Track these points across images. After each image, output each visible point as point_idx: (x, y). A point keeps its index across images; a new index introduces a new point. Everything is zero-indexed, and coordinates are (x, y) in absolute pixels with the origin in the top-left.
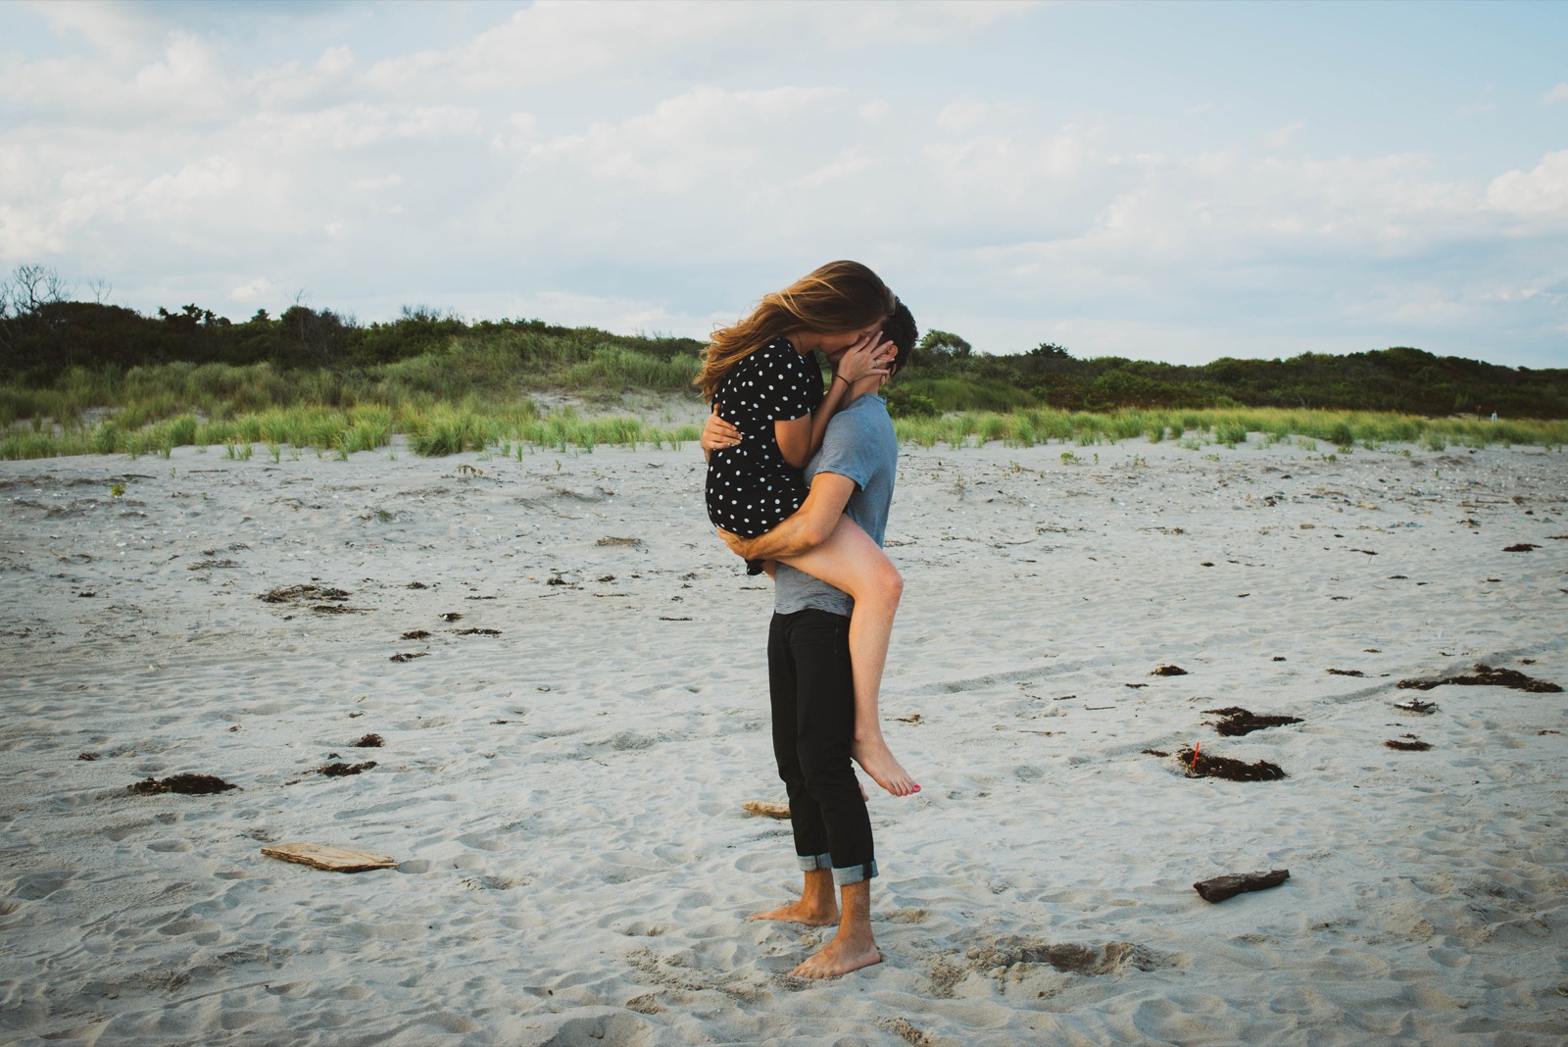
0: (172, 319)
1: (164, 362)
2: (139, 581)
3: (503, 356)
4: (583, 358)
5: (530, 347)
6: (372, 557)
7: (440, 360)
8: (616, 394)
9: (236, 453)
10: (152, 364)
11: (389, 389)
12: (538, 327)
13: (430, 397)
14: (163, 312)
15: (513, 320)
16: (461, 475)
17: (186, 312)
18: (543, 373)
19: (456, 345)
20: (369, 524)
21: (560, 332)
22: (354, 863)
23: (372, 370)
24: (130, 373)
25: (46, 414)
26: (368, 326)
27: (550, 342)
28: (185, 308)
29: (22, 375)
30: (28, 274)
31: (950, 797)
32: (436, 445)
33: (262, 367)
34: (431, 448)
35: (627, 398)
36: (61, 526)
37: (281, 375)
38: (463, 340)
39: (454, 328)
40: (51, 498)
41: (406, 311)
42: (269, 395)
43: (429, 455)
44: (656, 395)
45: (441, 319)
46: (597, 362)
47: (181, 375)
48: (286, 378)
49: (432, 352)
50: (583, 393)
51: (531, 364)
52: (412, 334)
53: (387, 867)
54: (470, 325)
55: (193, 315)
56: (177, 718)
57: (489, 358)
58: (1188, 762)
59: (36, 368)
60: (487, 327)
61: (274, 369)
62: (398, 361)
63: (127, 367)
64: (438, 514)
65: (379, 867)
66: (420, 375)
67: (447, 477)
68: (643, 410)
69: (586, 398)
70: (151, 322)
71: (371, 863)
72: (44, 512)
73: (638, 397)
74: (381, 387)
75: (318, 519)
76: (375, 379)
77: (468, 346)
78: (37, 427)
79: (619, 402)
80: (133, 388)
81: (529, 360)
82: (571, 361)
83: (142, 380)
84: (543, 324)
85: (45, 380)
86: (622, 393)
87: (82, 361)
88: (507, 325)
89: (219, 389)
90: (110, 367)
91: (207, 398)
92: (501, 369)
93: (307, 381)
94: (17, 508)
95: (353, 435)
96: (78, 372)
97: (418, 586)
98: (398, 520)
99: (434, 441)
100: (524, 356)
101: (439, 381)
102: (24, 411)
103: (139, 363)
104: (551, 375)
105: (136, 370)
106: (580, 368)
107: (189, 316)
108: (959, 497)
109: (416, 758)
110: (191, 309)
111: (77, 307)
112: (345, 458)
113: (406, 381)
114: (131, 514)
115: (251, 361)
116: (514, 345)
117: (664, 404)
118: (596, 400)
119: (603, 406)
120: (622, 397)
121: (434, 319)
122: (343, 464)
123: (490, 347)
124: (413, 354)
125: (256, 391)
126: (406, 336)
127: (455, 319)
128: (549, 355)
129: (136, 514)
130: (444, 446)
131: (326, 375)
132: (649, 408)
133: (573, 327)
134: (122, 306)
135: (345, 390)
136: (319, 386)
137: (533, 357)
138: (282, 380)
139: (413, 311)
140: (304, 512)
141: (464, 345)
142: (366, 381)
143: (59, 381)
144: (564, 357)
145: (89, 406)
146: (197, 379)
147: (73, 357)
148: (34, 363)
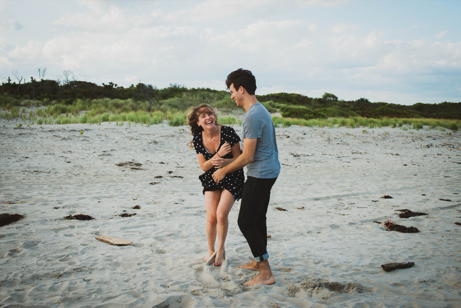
0: (106, 86)
1: (102, 98)
2: (84, 159)
3: (198, 98)
4: (221, 99)
5: (206, 96)
6: (151, 154)
7: (179, 99)
8: (230, 110)
9: (119, 124)
10: (99, 99)
11: (165, 107)
12: (208, 90)
13: (176, 110)
14: (103, 84)
15: (201, 88)
16: (180, 132)
17: (109, 84)
18: (209, 103)
19: (184, 95)
20: (151, 145)
21: (215, 91)
22: (121, 243)
23: (160, 101)
24: (93, 101)
25: (70, 112)
26: (160, 89)
27: (212, 94)
28: (109, 83)
29: (64, 101)
30: (66, 73)
31: (308, 233)
32: (175, 123)
33: (130, 100)
34: (174, 124)
35: (234, 111)
36: (65, 143)
37: (135, 102)
38: (187, 93)
39: (184, 90)
40: (63, 135)
41: (171, 85)
42: (131, 108)
43: (173, 126)
44: (242, 111)
45: (181, 87)
46: (225, 100)
47: (106, 102)
49: (178, 97)
50: (221, 109)
51: (206, 101)
52: (172, 91)
53: (130, 245)
54: (189, 89)
55: (112, 85)
56: (84, 198)
57: (194, 99)
58: (387, 226)
59: (68, 99)
60: (194, 90)
61: (133, 101)
62: (168, 99)
63: (92, 99)
64: (171, 143)
65: (128, 245)
66: (174, 103)
67: (176, 132)
68: (238, 115)
69: (221, 111)
70: (100, 87)
71: (126, 243)
72: (61, 139)
73: (237, 111)
74: (163, 106)
75: (137, 143)
76: (161, 104)
77: (188, 95)
78: (67, 116)
79: (231, 112)
80: (93, 105)
81: (205, 99)
82: (218, 100)
83: (96, 103)
84: (210, 89)
85: (70, 103)
86: (232, 110)
87: (80, 97)
88: (199, 89)
89: (117, 106)
90: (88, 100)
91: (114, 108)
92: (197, 102)
93: (142, 104)
94: (54, 137)
95: (152, 120)
96: (79, 101)
97: (162, 163)
98: (159, 144)
99: (175, 122)
100: (204, 98)
101: (179, 105)
102: (64, 111)
103: (96, 98)
104: (211, 104)
105: (95, 100)
106: (220, 102)
107: (110, 85)
108: (328, 142)
109: (148, 213)
110: (111, 83)
111: (80, 82)
112: (149, 126)
113: (170, 105)
114: (84, 140)
115: (127, 98)
116: (201, 95)
117: (244, 113)
118: (224, 112)
119: (226, 113)
120: (232, 111)
121: (179, 87)
122: (148, 128)
123: (194, 95)
124: (173, 97)
125: (128, 107)
126: (170, 92)
127: (185, 87)
128: (212, 98)
129: (86, 140)
130: (178, 123)
131: (147, 103)
132: (240, 114)
133: (219, 90)
134: (92, 82)
135: (153, 107)
136: (145, 106)
137: (207, 99)
138: (135, 104)
139: (173, 85)
140: (133, 140)
141: (187, 95)
142: (158, 105)
143: (74, 103)
144: (215, 98)
145: (82, 110)
146: (111, 103)
147: (78, 96)
148: (67, 98)
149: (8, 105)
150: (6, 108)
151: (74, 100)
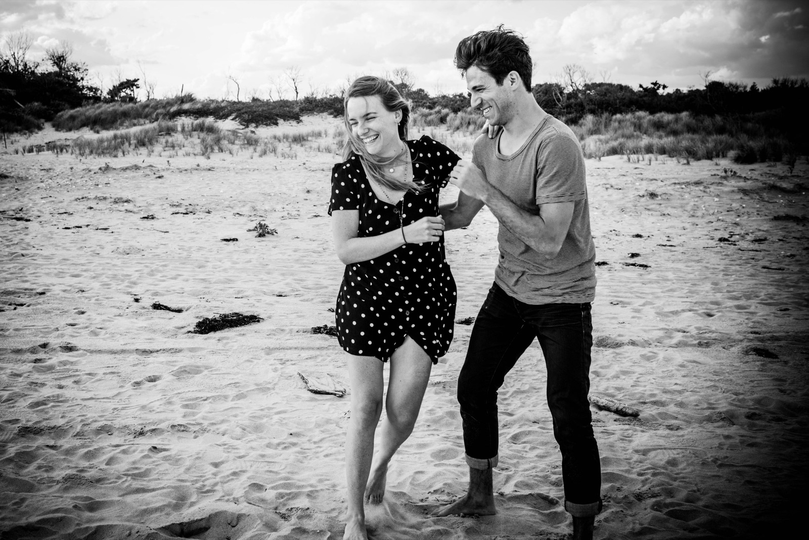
0: (645, 90)
1: (633, 112)
6: (630, 218)
10: (627, 113)
14: (641, 86)
17: (653, 86)
24: (614, 117)
28: (653, 83)
29: (564, 119)
30: (569, 71)
33: (684, 115)
37: (694, 118)
41: (776, 81)
42: (685, 129)
45: (796, 85)
47: (639, 118)
48: (696, 120)
55: (656, 88)
59: (570, 116)
61: (690, 115)
63: (614, 113)
70: (634, 92)
80: (613, 125)
83: (620, 122)
87: (592, 112)
90: (606, 115)
91: (651, 130)
96: (590, 118)
103: (621, 113)
105: (618, 116)
110: (656, 84)
111: (602, 85)
115: (680, 111)
131: (719, 118)
134: (624, 84)
138: (693, 121)
139: (781, 80)
145: (592, 134)
146: (650, 121)
147: (589, 110)
148: (570, 113)
149: (471, 127)
150: (468, 134)
151: (580, 117)
